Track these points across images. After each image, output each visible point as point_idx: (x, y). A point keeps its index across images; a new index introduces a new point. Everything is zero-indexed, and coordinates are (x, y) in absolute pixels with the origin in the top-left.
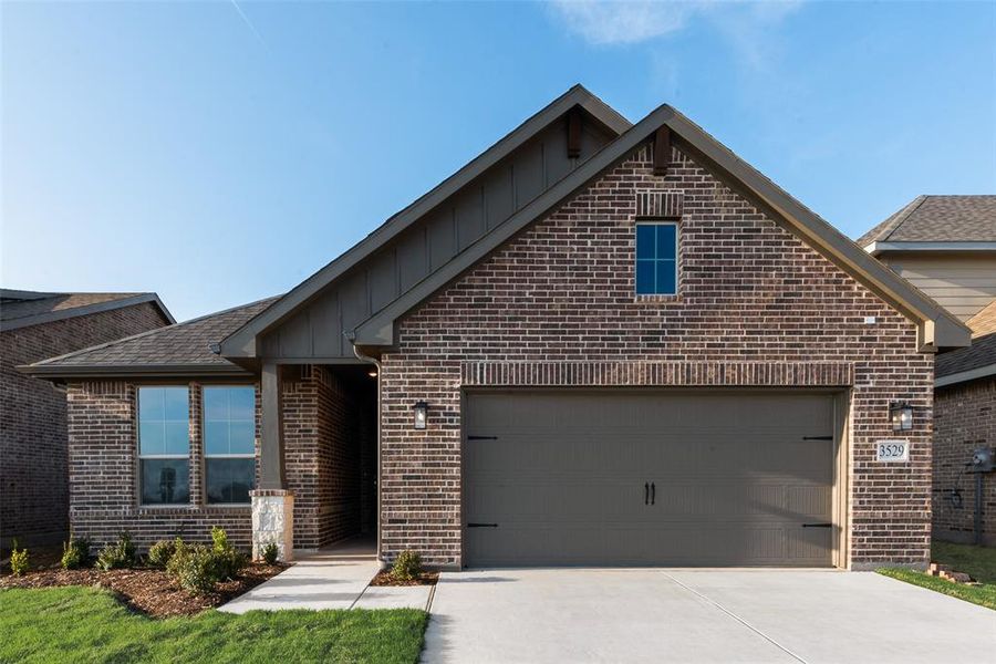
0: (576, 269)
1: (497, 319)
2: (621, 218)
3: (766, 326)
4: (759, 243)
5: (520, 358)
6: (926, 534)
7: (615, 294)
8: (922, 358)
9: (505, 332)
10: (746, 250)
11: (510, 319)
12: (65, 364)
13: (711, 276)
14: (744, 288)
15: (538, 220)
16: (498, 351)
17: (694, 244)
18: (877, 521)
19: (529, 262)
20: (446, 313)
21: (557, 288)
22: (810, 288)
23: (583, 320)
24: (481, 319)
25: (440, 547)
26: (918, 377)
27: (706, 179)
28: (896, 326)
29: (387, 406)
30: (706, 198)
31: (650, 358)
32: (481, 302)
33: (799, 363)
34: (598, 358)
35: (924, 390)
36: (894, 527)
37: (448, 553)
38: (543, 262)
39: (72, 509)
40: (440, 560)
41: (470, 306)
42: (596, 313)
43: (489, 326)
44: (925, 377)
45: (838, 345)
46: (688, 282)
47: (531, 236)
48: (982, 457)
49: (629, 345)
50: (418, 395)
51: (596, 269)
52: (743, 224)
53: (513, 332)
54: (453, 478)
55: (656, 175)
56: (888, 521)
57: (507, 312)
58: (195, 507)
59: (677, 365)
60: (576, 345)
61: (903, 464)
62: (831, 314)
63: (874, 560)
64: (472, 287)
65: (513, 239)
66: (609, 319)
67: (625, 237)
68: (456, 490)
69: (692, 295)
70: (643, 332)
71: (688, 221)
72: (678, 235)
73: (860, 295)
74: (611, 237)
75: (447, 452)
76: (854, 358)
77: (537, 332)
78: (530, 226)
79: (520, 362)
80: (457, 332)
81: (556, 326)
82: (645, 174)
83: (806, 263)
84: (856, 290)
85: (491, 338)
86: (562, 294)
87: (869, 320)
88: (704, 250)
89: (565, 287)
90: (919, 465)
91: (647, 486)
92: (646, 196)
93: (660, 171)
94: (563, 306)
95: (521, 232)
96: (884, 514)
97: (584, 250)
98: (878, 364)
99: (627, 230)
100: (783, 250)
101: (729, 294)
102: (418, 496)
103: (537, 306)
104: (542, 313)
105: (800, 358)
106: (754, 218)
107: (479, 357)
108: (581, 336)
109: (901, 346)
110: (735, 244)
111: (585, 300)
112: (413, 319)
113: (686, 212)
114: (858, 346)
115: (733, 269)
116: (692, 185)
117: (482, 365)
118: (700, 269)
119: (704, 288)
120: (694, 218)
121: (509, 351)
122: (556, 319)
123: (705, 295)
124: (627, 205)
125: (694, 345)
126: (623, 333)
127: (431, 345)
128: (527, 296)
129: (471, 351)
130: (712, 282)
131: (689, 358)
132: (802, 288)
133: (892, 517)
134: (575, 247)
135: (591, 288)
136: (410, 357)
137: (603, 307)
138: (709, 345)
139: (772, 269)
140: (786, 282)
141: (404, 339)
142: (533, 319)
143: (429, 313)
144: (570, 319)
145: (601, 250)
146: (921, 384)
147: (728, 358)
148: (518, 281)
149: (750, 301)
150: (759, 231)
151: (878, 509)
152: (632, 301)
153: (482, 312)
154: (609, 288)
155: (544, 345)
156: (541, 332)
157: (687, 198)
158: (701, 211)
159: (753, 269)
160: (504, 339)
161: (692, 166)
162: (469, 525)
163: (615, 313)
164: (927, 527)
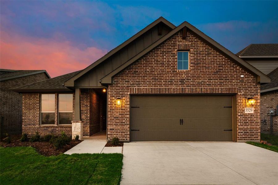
0: (161, 63)
1: (140, 76)
2: (173, 50)
3: (213, 78)
4: (211, 56)
5: (146, 86)
6: (259, 132)
7: (172, 70)
8: (257, 86)
9: (142, 80)
10: (208, 58)
11: (143, 76)
12: (22, 88)
13: (198, 65)
14: (207, 68)
15: (151, 51)
16: (140, 85)
17: (193, 57)
18: (245, 129)
19: (148, 62)
20: (126, 75)
21: (156, 68)
22: (225, 68)
23: (163, 76)
24: (135, 76)
25: (124, 136)
26: (256, 91)
27: (197, 40)
28: (249, 78)
29: (110, 99)
30: (197, 45)
31: (181, 86)
32: (135, 72)
33: (222, 87)
34: (167, 86)
35: (258, 94)
36: (250, 131)
37: (126, 138)
38: (152, 62)
39: (23, 126)
40: (124, 139)
41: (132, 73)
42: (167, 75)
43: (137, 78)
44: (258, 91)
45: (233, 83)
46: (192, 66)
47: (149, 55)
48: (272, 111)
49: (176, 83)
50: (118, 96)
51: (167, 63)
52: (207, 52)
53: (144, 80)
54: (128, 118)
55: (183, 39)
56: (248, 129)
57: (142, 75)
58: (56, 125)
59: (189, 88)
60: (161, 83)
61: (252, 114)
62: (231, 74)
63: (244, 139)
64: (133, 68)
65: (144, 56)
66: (170, 76)
67: (175, 55)
68: (128, 121)
69: (193, 70)
70: (179, 80)
71: (192, 51)
72: (189, 54)
73: (239, 69)
74: (171, 55)
75: (126, 111)
76: (238, 86)
77: (150, 80)
78: (149, 52)
79: (146, 87)
80: (129, 80)
81: (156, 78)
82: (180, 39)
83: (224, 61)
84: (238, 68)
85: (138, 81)
86: (157, 70)
87: (242, 76)
88: (196, 58)
89: (158, 68)
90: (256, 114)
91: (180, 120)
92: (180, 45)
93: (184, 38)
94: (157, 73)
95: (147, 54)
96: (247, 127)
97: (163, 58)
98: (244, 88)
99: (175, 53)
100: (218, 58)
101: (203, 70)
102: (118, 123)
103: (151, 73)
104: (152, 75)
105: (223, 86)
106: (210, 50)
107: (135, 86)
108: (162, 81)
109: (251, 83)
110: (205, 57)
111: (164, 71)
112: (117, 77)
113: (191, 48)
114: (239, 83)
115: (204, 63)
116: (193, 42)
117: (135, 88)
118: (195, 63)
119: (196, 68)
120: (193, 50)
121: (143, 85)
122: (156, 76)
123: (197, 70)
124: (175, 47)
125: (194, 83)
126: (174, 80)
127: (122, 83)
128: (148, 70)
129: (132, 85)
130: (198, 66)
131: (192, 86)
132: (223, 68)
133: (249, 128)
134: (161, 58)
135: (165, 68)
136: (116, 86)
137: (169, 73)
138: (198, 83)
139: (215, 63)
140: (219, 66)
141: (114, 82)
142: (149, 76)
143: (121, 75)
144: (159, 76)
145: (168, 58)
146: (257, 93)
147: (203, 86)
148: (145, 67)
149: (209, 71)
150: (211, 53)
151: (245, 126)
152: (176, 71)
153: (136, 75)
154: (170, 68)
155: (152, 83)
156: (151, 80)
157: (191, 45)
158: (195, 48)
159: (210, 63)
160: (142, 81)
161: (193, 37)
162: (131, 130)
163: (172, 75)
164: (259, 131)
